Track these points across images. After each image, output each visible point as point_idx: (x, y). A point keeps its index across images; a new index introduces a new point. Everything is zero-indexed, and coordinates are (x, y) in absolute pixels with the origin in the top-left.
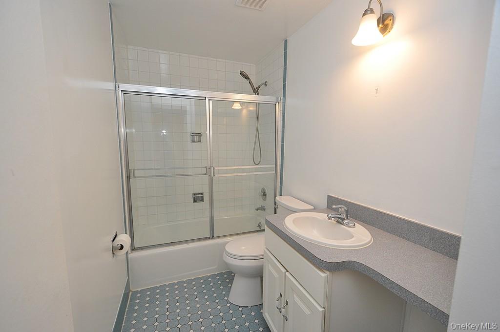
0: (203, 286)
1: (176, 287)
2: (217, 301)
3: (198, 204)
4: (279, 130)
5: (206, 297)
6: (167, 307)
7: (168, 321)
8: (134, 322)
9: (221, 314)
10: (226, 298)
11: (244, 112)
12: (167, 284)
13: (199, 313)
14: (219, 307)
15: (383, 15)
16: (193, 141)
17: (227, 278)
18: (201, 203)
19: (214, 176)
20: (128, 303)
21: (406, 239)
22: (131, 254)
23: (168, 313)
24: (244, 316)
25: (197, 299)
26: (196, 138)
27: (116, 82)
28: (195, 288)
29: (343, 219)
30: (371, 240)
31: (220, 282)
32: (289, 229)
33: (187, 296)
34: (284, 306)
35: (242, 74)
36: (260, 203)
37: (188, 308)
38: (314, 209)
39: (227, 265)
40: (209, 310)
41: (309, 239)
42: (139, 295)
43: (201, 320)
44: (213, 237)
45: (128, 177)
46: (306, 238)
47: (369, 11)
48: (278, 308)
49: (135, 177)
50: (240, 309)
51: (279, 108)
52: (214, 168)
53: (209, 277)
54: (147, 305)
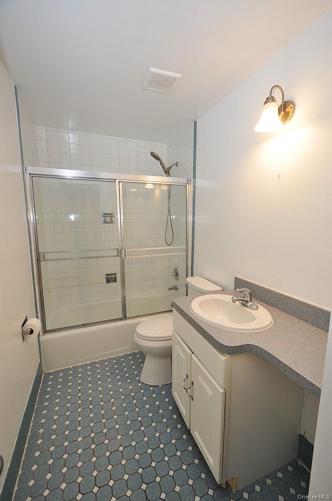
0: (116, 366)
1: (89, 368)
2: (129, 381)
3: (112, 285)
4: (190, 212)
5: (118, 377)
6: (80, 388)
7: (80, 402)
8: (46, 404)
9: (132, 394)
10: (138, 378)
11: (157, 191)
12: (80, 365)
13: (111, 393)
14: (131, 387)
15: (284, 103)
16: (105, 222)
17: (139, 358)
18: (114, 283)
19: (125, 258)
20: (41, 385)
21: (305, 321)
22: (43, 337)
23: (80, 394)
24: (154, 395)
25: (109, 380)
26: (108, 219)
27: (23, 165)
28: (107, 368)
29: (247, 302)
30: (271, 323)
31: (132, 362)
32: (195, 313)
33: (99, 376)
34: (190, 387)
35: (153, 154)
36: (172, 282)
37: (100, 389)
38: (222, 290)
39: (138, 346)
40: (121, 390)
41: (213, 323)
42: (51, 377)
43: (112, 400)
44: (125, 317)
45: (38, 261)
46: (210, 322)
47: (270, 99)
48: (184, 388)
49: (45, 260)
50: (151, 388)
51: (190, 188)
52: (125, 250)
53: (122, 357)
54: (60, 387)
